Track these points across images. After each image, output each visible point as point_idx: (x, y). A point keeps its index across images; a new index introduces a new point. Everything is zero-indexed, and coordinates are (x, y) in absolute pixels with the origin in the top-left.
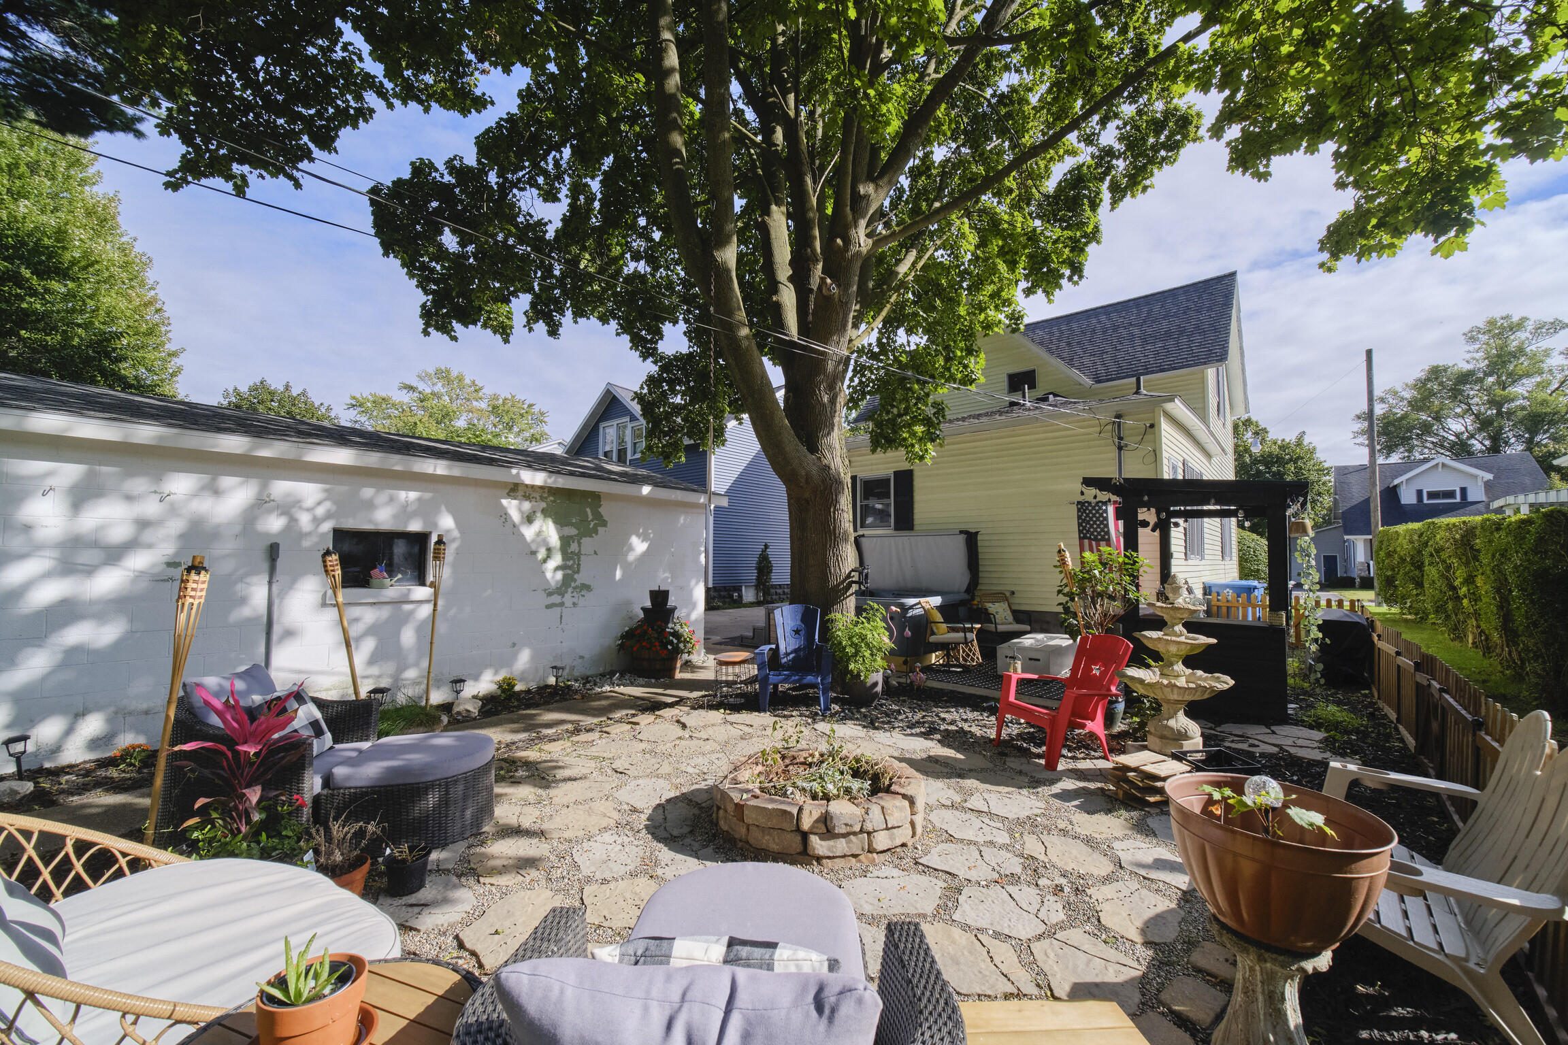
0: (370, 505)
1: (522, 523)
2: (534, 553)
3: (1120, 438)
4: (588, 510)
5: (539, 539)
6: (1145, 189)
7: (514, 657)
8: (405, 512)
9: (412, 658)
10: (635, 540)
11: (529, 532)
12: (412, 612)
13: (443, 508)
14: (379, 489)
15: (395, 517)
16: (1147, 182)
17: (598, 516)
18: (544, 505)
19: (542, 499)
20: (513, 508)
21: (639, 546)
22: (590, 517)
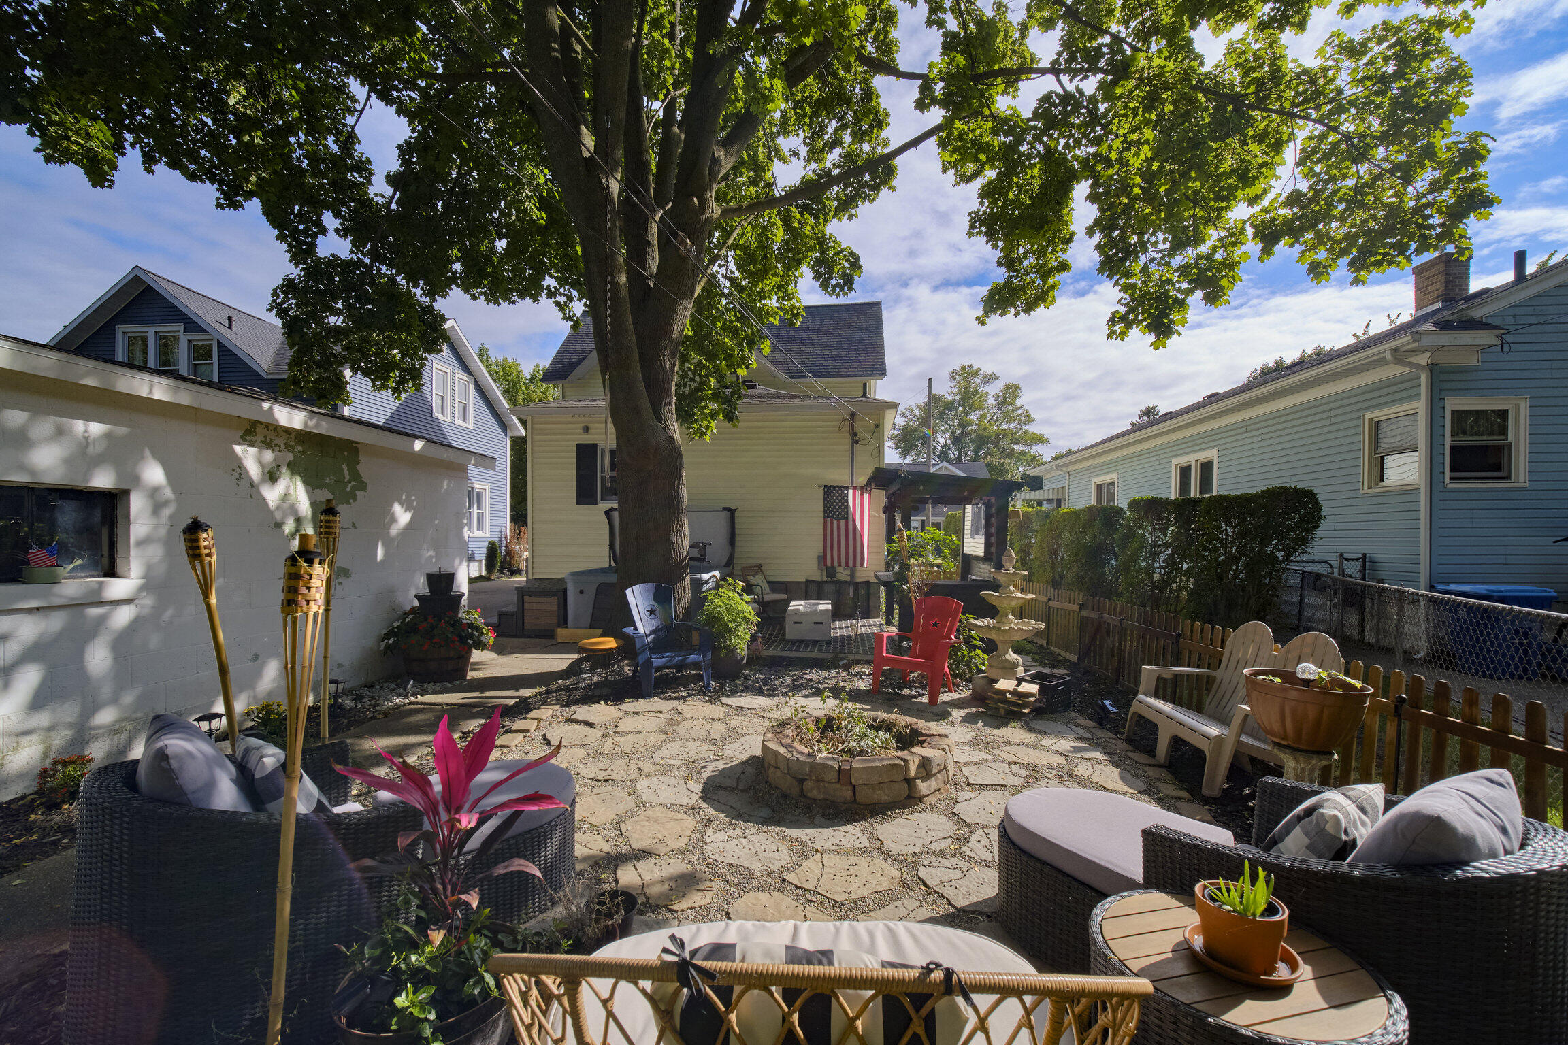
0: (21, 440)
1: (263, 481)
2: (279, 525)
3: (855, 434)
4: (345, 467)
5: (286, 505)
6: (851, 217)
7: (258, 673)
8: (84, 456)
9: (106, 691)
10: (397, 509)
11: (272, 495)
12: (102, 620)
13: (147, 453)
14: (37, 412)
15: (68, 461)
16: (853, 211)
17: (356, 476)
18: (290, 457)
19: (288, 448)
20: (251, 458)
21: (403, 517)
22: (347, 477)
